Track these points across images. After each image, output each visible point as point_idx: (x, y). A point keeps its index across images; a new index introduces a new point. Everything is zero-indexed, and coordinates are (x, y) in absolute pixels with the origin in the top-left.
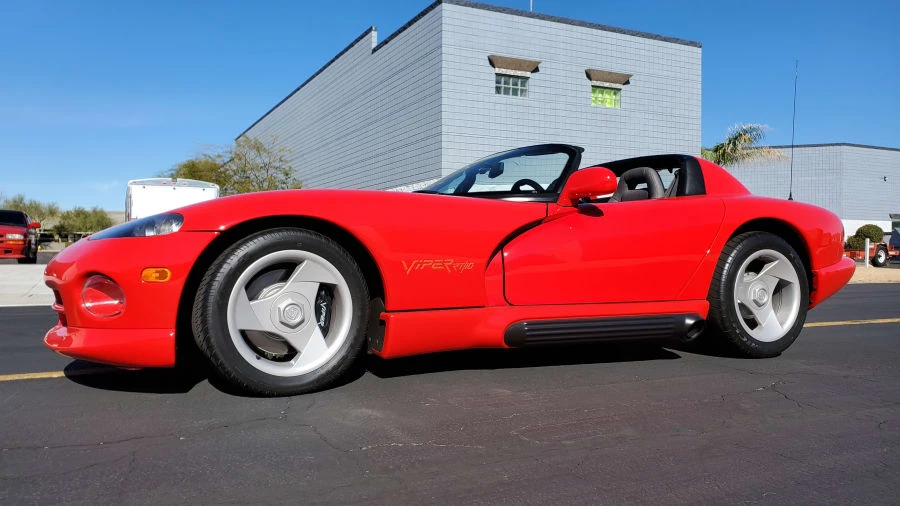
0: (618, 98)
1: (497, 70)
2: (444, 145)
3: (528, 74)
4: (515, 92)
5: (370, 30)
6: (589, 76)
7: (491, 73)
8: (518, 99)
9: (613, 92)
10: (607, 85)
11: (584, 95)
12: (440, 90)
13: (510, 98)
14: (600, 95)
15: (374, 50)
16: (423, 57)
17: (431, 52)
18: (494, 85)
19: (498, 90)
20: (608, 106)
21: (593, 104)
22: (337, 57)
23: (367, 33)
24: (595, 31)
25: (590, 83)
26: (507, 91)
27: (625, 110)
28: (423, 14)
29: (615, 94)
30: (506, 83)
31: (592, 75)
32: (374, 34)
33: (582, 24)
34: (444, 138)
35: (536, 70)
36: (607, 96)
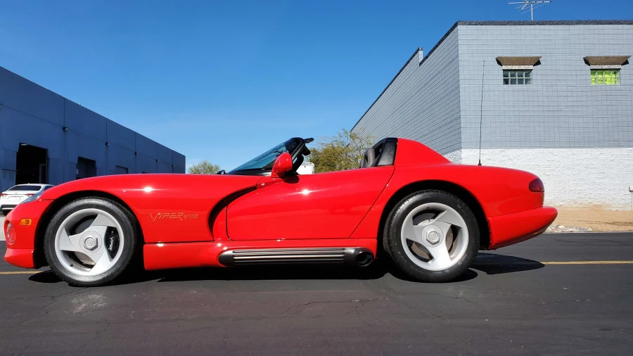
0: (618, 76)
1: (504, 67)
2: (462, 125)
3: (531, 67)
4: (521, 82)
5: (418, 50)
6: (587, 61)
7: (499, 70)
8: (524, 86)
9: (612, 72)
10: (606, 67)
11: (584, 78)
12: (458, 87)
13: (517, 86)
14: (600, 76)
15: (421, 64)
16: (447, 65)
17: (453, 60)
18: (502, 78)
19: (506, 82)
20: (608, 83)
21: (593, 84)
22: (401, 71)
23: (416, 52)
24: (591, 26)
25: (588, 68)
26: (513, 82)
27: (625, 85)
28: (447, 35)
29: (615, 73)
30: (512, 76)
31: (590, 62)
32: (421, 53)
33: (579, 23)
34: (462, 120)
35: (538, 63)
36: (607, 76)
